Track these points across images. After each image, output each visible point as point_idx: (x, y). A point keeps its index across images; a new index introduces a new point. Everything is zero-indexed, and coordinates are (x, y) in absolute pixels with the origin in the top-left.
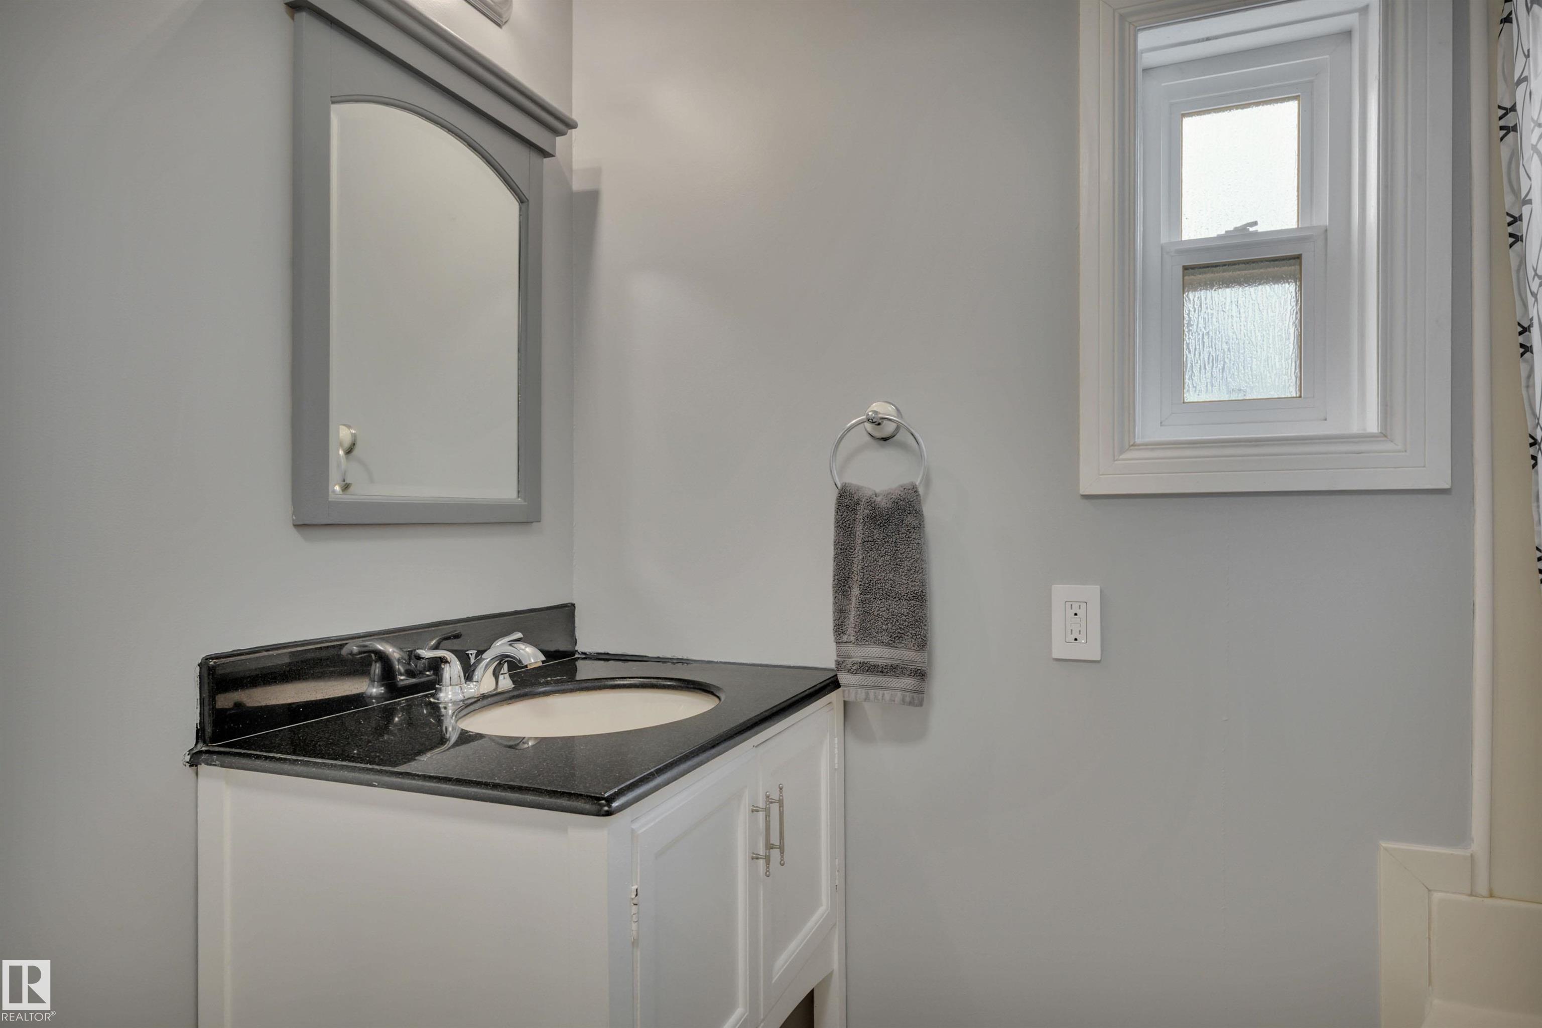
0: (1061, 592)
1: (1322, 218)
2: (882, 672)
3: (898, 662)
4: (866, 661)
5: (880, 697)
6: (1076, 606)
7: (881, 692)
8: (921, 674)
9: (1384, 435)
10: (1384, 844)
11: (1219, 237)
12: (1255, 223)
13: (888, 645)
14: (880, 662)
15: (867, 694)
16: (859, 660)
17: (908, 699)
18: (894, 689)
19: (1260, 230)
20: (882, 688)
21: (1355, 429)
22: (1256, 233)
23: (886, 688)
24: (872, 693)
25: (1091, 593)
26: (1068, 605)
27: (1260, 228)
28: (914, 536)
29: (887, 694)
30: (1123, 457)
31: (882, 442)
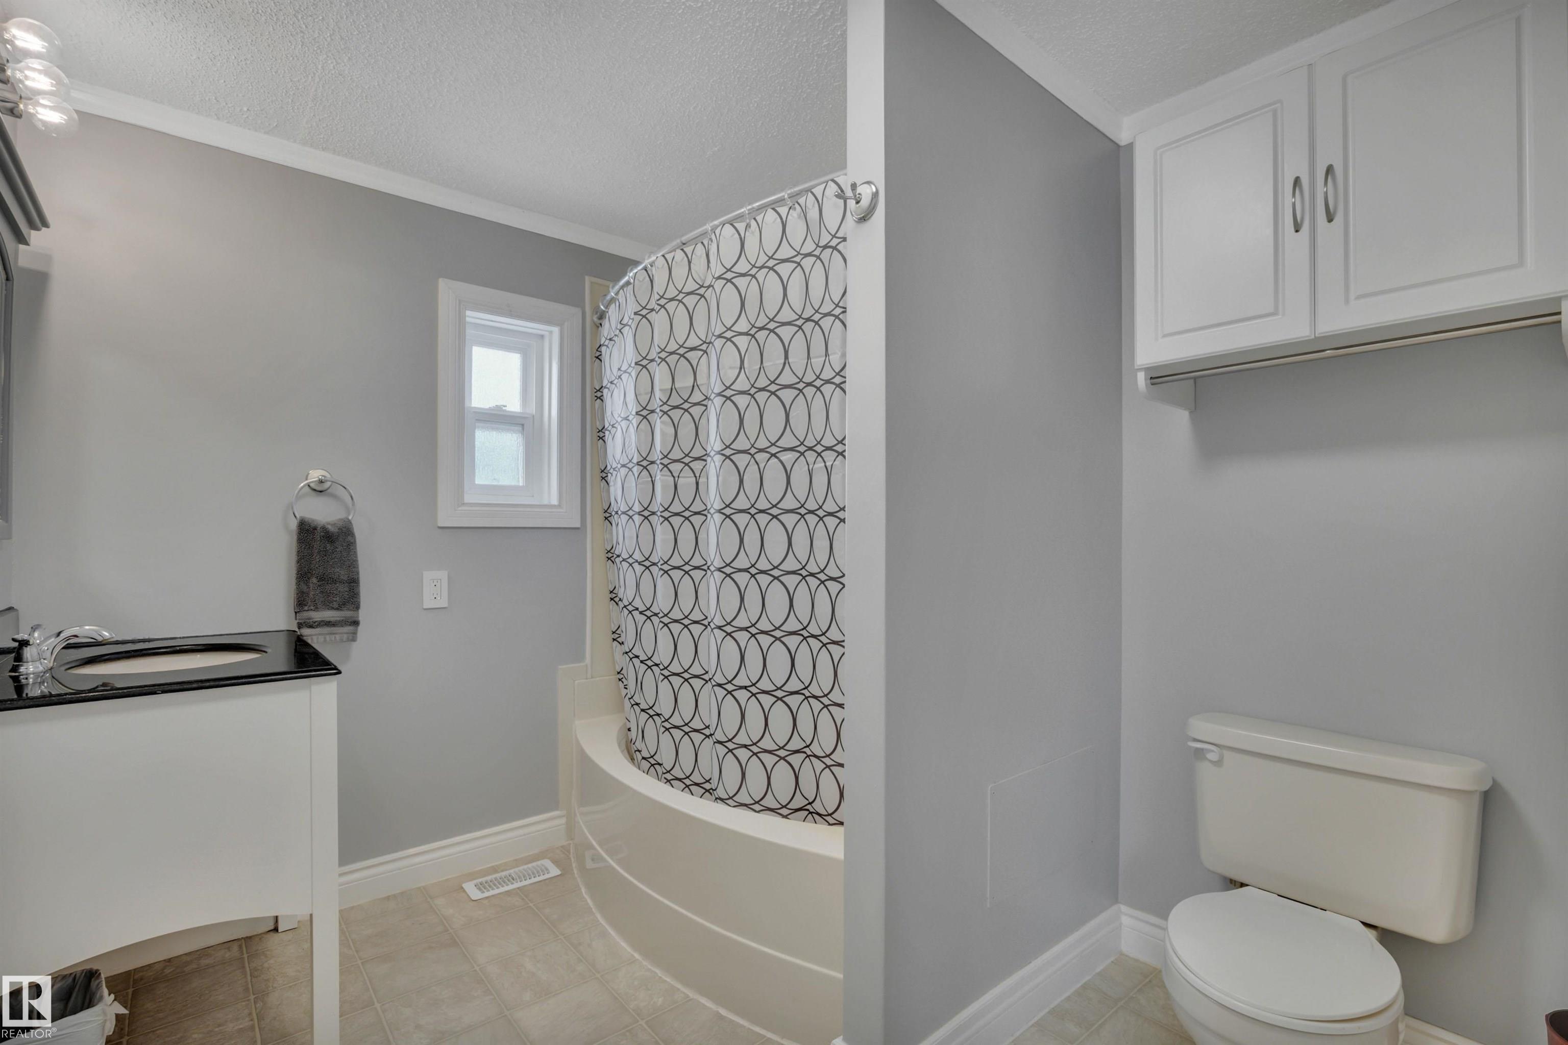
0: (428, 575)
1: (532, 409)
2: (333, 625)
3: (342, 619)
4: (323, 619)
5: (333, 639)
6: (435, 581)
7: (334, 636)
8: (356, 623)
9: (559, 506)
10: (560, 667)
11: (490, 409)
12: (506, 406)
13: (337, 609)
14: (332, 619)
15: (325, 638)
16: (319, 619)
17: (351, 638)
18: (342, 633)
19: (507, 410)
20: (334, 634)
21: (546, 502)
22: (505, 411)
23: (336, 634)
24: (328, 637)
25: (443, 575)
26: (432, 581)
27: (508, 409)
28: (352, 548)
29: (338, 637)
30: (460, 509)
31: (319, 493)
